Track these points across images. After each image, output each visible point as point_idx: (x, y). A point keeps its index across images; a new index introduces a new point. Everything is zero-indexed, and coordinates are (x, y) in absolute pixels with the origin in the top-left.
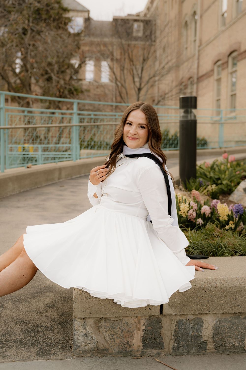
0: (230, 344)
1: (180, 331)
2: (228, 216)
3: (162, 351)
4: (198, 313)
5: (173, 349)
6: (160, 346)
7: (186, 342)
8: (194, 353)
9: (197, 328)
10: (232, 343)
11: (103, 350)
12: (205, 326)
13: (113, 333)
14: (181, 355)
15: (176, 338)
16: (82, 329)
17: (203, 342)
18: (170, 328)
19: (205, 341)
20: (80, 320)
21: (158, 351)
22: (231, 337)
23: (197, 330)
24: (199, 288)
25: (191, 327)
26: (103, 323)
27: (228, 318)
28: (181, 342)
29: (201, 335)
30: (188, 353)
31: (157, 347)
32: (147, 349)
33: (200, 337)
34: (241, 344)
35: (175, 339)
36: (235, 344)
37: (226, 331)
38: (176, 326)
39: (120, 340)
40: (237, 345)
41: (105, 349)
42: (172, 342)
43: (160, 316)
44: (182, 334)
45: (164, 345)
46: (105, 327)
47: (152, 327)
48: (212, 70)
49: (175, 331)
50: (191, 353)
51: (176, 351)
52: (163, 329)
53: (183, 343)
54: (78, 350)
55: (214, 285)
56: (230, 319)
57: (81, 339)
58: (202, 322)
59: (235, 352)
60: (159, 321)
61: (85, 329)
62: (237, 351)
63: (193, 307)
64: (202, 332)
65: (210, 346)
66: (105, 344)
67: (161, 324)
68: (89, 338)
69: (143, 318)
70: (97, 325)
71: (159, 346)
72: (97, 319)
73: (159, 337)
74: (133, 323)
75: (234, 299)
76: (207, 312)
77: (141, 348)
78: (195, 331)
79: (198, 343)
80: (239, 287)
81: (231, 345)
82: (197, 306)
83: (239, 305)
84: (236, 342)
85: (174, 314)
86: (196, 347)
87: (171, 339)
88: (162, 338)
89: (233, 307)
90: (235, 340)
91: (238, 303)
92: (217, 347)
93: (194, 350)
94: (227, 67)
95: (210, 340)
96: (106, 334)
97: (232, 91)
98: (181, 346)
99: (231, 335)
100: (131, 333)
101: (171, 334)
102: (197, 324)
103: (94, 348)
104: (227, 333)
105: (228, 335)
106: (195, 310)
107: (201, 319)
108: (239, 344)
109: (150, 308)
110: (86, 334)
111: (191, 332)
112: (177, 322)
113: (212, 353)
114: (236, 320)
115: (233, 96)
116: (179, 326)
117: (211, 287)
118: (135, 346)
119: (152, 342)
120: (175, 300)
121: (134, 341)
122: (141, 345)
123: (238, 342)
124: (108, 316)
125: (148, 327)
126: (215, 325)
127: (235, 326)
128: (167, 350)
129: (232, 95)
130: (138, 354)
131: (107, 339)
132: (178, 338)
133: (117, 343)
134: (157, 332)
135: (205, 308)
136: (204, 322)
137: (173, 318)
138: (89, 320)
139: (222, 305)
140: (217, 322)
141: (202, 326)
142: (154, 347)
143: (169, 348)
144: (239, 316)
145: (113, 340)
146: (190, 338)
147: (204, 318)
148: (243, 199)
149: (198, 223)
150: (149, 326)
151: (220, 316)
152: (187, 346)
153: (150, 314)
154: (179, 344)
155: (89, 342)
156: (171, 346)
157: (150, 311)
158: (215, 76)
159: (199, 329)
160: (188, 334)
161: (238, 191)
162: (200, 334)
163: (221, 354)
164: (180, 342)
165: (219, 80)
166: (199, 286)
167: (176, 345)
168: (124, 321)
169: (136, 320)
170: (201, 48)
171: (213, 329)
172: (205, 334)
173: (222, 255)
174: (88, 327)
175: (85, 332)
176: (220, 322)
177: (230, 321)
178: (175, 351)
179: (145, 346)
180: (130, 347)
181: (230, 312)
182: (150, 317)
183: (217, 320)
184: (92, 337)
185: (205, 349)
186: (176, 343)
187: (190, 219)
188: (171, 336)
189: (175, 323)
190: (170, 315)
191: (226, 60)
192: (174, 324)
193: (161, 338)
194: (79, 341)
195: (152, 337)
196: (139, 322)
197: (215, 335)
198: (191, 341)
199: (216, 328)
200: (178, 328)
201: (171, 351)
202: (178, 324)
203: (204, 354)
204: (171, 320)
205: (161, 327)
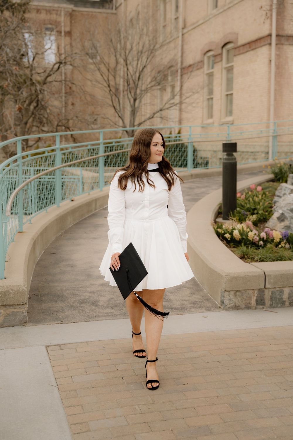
2: (280, 239)
3: (265, 306)
4: (281, 287)
6: (263, 304)
8: (279, 307)
11: (238, 307)
13: (242, 298)
14: (274, 307)
15: (271, 299)
16: (228, 297)
17: (284, 301)
18: (269, 295)
20: (227, 292)
21: (263, 306)
23: (281, 295)
24: (282, 274)
25: (278, 294)
26: (238, 293)
30: (277, 307)
32: (258, 306)
33: (282, 299)
39: (245, 301)
41: (239, 306)
42: (269, 302)
43: (264, 289)
44: (274, 298)
45: (266, 303)
46: (239, 295)
47: (260, 295)
48: (202, 62)
49: (271, 296)
51: (271, 306)
53: (275, 302)
54: (226, 307)
57: (228, 301)
60: (263, 291)
61: (230, 296)
64: (283, 296)
65: (287, 303)
66: (239, 304)
68: (232, 301)
69: (256, 290)
70: (235, 295)
72: (234, 291)
74: (252, 293)
76: (286, 286)
77: (255, 305)
79: (281, 302)
82: (281, 283)
85: (271, 287)
92: (290, 304)
93: (279, 305)
94: (222, 60)
95: (287, 300)
96: (239, 299)
97: (227, 90)
100: (250, 298)
102: (281, 292)
103: (234, 306)
106: (280, 285)
110: (230, 299)
111: (278, 297)
112: (272, 292)
113: (288, 306)
115: (229, 97)
117: (288, 274)
118: (253, 304)
119: (260, 302)
120: (271, 281)
121: (252, 302)
122: (255, 303)
124: (241, 289)
125: (258, 295)
128: (267, 306)
129: (227, 95)
130: (254, 308)
131: (240, 301)
133: (244, 303)
134: (262, 297)
135: (285, 284)
136: (284, 291)
137: (271, 289)
138: (232, 292)
140: (290, 291)
141: (283, 293)
142: (261, 305)
145: (242, 301)
146: (278, 299)
147: (284, 289)
148: (276, 225)
149: (260, 244)
151: (291, 288)
152: (277, 303)
154: (273, 302)
155: (231, 303)
156: (269, 304)
157: (260, 286)
158: (206, 69)
161: (272, 219)
163: (292, 307)
165: (211, 75)
168: (247, 292)
169: (253, 291)
170: (185, 31)
171: (288, 295)
172: (285, 297)
173: (285, 260)
174: (231, 296)
175: (229, 298)
179: (257, 304)
180: (250, 304)
182: (259, 289)
184: (233, 300)
185: (285, 305)
186: (271, 302)
187: (255, 242)
188: (269, 299)
190: (269, 288)
191: (219, 51)
192: (270, 293)
193: (264, 300)
194: (226, 303)
195: (260, 300)
196: (254, 292)
197: (289, 297)
198: (278, 301)
199: (290, 294)
200: (272, 295)
201: (269, 306)
202: (272, 293)
203: (284, 307)
204: (269, 291)
205: (264, 294)
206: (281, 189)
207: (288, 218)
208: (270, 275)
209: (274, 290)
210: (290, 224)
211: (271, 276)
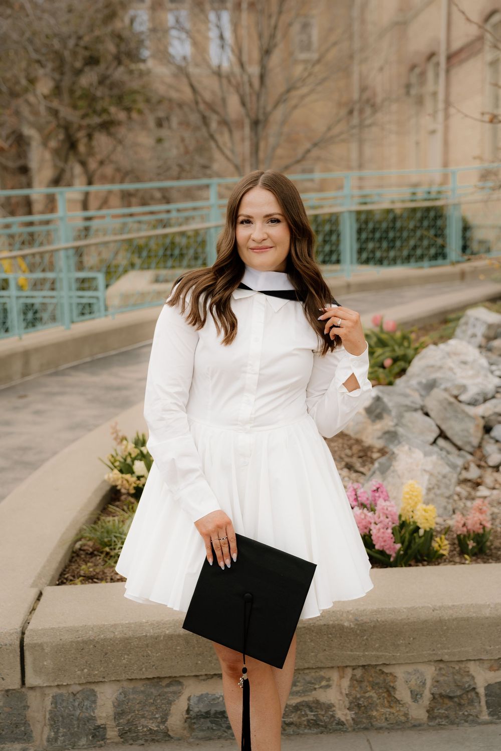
0: (143, 728)
1: (58, 711)
3: (30, 745)
4: (85, 682)
5: (48, 740)
7: (70, 729)
8: (83, 745)
9: (87, 705)
10: (147, 727)
12: (99, 702)
14: (62, 749)
15: (53, 723)
17: (99, 727)
18: (43, 707)
19: (102, 725)
21: (24, 745)
22: (144, 717)
23: (87, 709)
25: (76, 704)
27: (140, 686)
28: (61, 729)
29: (95, 717)
30: (74, 746)
31: (21, 739)
32: (5, 744)
33: (93, 719)
34: (162, 727)
35: (51, 725)
36: (152, 728)
37: (137, 707)
38: (51, 704)
40: (156, 729)
42: (47, 730)
43: (24, 690)
44: (62, 716)
45: (34, 734)
47: (11, 708)
49: (51, 712)
50: (79, 745)
52: (29, 710)
53: (65, 730)
55: (110, 635)
56: (142, 689)
58: (95, 695)
59: (153, 740)
60: (22, 698)
62: (156, 738)
63: (76, 672)
64: (96, 711)
65: (112, 733)
67: (27, 702)
71: (25, 738)
73: (25, 723)
75: (144, 656)
76: (101, 679)
78: (84, 710)
79: (90, 729)
80: (151, 637)
81: (145, 729)
82: (83, 670)
83: (153, 666)
84: (153, 725)
85: (45, 685)
86: (87, 735)
87: (45, 725)
88: (29, 725)
89: (144, 669)
90: (151, 721)
91: (151, 663)
92: (122, 734)
93: (83, 741)
95: (111, 723)
98: (60, 735)
99: (145, 714)
101: (45, 718)
102: (88, 699)
104: (138, 711)
105: (140, 713)
106: (79, 677)
107: (93, 690)
108: (158, 726)
109: (3, 678)
111: (78, 712)
112: (53, 697)
113: (117, 744)
114: (153, 690)
116: (56, 703)
117: (105, 640)
119: (12, 732)
120: (45, 663)
123: (157, 724)
125: (5, 709)
126: (117, 700)
127: (151, 699)
128: (37, 743)
132: (55, 723)
134: (19, 714)
135: (96, 672)
136: (98, 695)
137: (47, 691)
139: (125, 667)
140: (121, 694)
141: (94, 702)
142: (16, 740)
143: (42, 739)
144: (158, 682)
146: (75, 722)
147: (97, 689)
150: (5, 707)
151: (125, 684)
152: (72, 734)
153: (3, 687)
154: (56, 733)
156: (45, 737)
157: (3, 682)
159: (90, 707)
160: (73, 715)
162: (92, 714)
163: (131, 744)
164: (59, 729)
166: (85, 638)
167: (53, 733)
171: (114, 706)
172: (101, 715)
176: (125, 694)
177: (142, 692)
178: (52, 744)
181: (138, 678)
182: (7, 691)
183: (121, 691)
185: (104, 738)
186: (52, 730)
188: (45, 721)
189: (50, 700)
190: (40, 687)
192: (48, 701)
193: (26, 724)
195: (11, 724)
197: (118, 715)
198: (78, 727)
199: (118, 704)
200: (56, 707)
201: (45, 743)
202: (55, 701)
203: (101, 746)
204: (44, 695)
205: (27, 707)
206: (466, 323)
207: (390, 411)
208: (41, 646)
209: (63, 691)
210: (397, 425)
211: (43, 649)
